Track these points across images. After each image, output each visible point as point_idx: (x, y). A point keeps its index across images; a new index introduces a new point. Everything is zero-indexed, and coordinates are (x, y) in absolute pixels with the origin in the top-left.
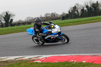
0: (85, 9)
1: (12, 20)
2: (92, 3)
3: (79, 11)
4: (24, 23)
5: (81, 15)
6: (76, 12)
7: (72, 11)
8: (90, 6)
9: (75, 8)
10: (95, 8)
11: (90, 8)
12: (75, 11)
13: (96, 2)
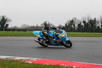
0: (83, 24)
1: (7, 25)
2: (90, 19)
3: (76, 25)
4: (19, 30)
5: (77, 30)
6: (73, 26)
7: (69, 24)
8: (87, 22)
9: (72, 21)
10: (92, 25)
11: (87, 24)
12: (71, 25)
13: (93, 19)
